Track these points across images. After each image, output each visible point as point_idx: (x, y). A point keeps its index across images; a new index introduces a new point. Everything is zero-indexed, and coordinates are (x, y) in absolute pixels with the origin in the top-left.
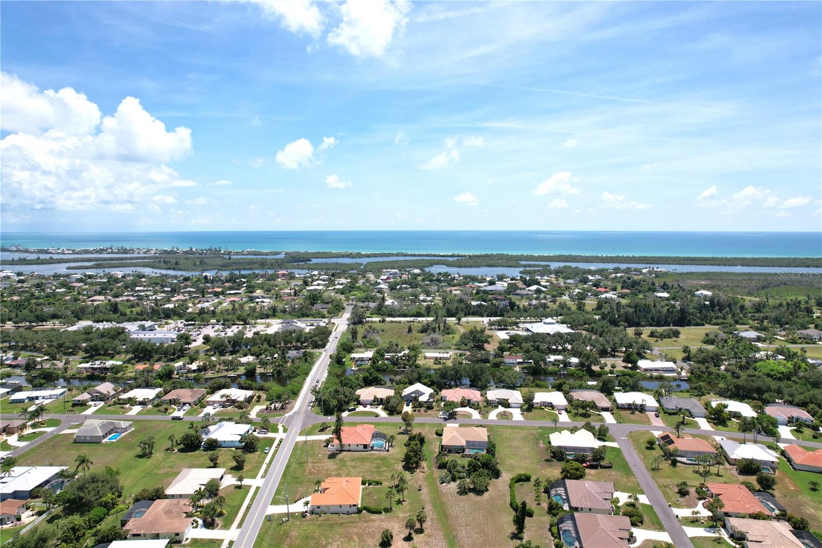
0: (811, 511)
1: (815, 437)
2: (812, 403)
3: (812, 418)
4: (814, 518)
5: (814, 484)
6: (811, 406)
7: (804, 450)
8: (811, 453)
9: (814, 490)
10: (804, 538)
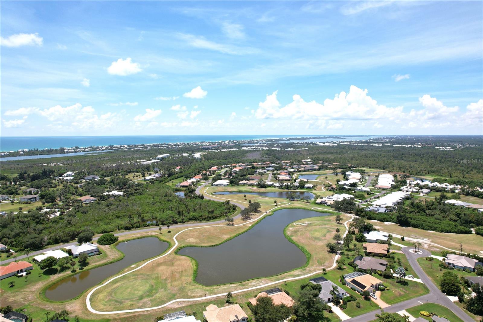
0: (12, 299)
1: (8, 257)
2: (4, 237)
3: (5, 246)
4: (14, 302)
5: (12, 283)
6: (3, 240)
7: (3, 266)
8: (7, 266)
9: (12, 286)
10: (10, 317)
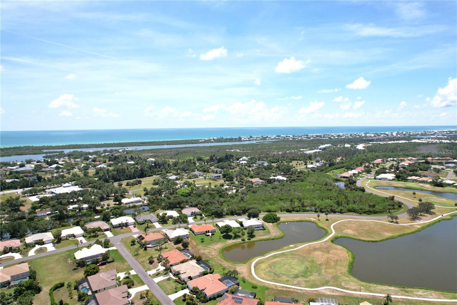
0: (202, 251)
1: (201, 219)
2: (199, 204)
3: (200, 211)
4: (204, 254)
5: (202, 239)
6: (199, 205)
7: (198, 226)
8: (200, 226)
9: (203, 242)
10: (201, 264)
